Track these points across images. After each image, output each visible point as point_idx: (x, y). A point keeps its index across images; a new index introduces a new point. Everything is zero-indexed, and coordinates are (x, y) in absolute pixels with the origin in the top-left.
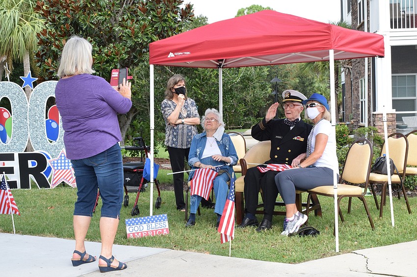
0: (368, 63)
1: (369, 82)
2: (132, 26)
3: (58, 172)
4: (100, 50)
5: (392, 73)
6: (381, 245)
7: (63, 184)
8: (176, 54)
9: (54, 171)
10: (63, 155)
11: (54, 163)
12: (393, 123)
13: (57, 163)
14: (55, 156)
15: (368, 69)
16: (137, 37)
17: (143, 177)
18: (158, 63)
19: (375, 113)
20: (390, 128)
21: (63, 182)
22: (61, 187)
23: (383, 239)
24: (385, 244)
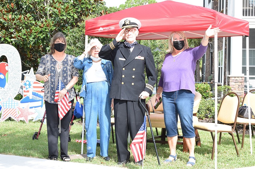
0: (225, 40)
1: (225, 53)
2: (59, 7)
3: (6, 110)
4: (36, 23)
5: (243, 48)
6: (246, 166)
7: (10, 119)
8: (104, 28)
9: (3, 109)
10: (10, 98)
11: (4, 104)
12: (242, 84)
13: (6, 103)
14: (5, 98)
15: (225, 44)
16: (62, 15)
17: (74, 115)
18: (91, 35)
19: (229, 76)
20: (240, 87)
21: (10, 117)
22: (8, 121)
23: (247, 162)
24: (248, 165)
